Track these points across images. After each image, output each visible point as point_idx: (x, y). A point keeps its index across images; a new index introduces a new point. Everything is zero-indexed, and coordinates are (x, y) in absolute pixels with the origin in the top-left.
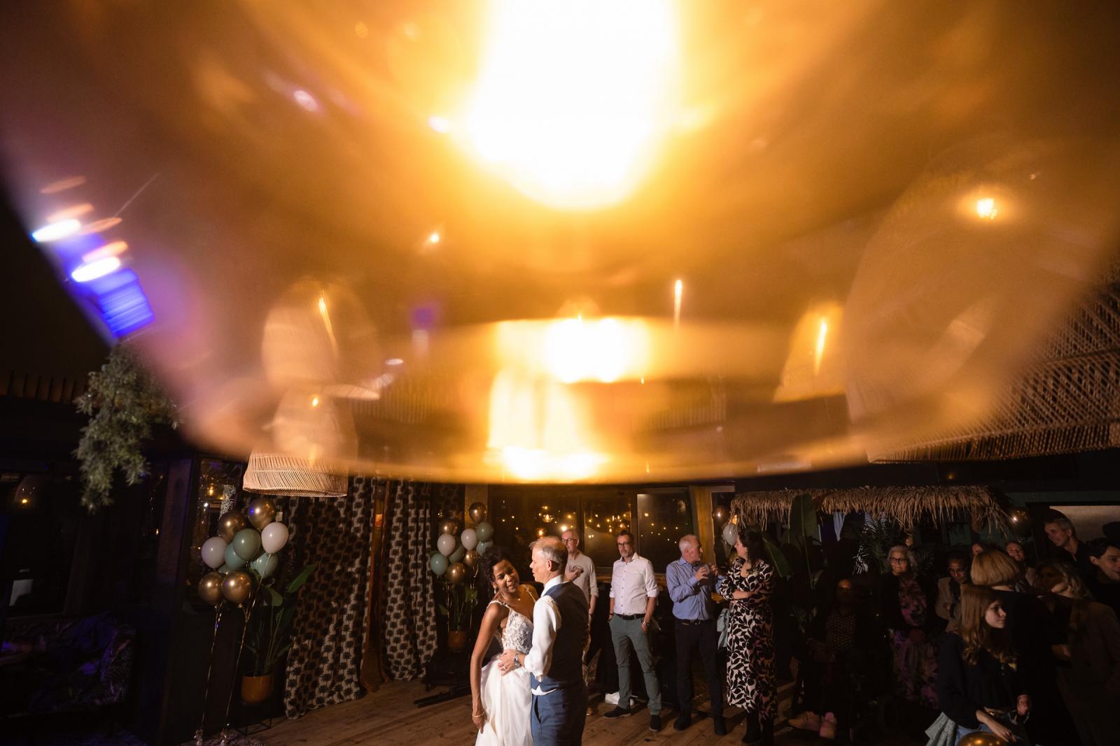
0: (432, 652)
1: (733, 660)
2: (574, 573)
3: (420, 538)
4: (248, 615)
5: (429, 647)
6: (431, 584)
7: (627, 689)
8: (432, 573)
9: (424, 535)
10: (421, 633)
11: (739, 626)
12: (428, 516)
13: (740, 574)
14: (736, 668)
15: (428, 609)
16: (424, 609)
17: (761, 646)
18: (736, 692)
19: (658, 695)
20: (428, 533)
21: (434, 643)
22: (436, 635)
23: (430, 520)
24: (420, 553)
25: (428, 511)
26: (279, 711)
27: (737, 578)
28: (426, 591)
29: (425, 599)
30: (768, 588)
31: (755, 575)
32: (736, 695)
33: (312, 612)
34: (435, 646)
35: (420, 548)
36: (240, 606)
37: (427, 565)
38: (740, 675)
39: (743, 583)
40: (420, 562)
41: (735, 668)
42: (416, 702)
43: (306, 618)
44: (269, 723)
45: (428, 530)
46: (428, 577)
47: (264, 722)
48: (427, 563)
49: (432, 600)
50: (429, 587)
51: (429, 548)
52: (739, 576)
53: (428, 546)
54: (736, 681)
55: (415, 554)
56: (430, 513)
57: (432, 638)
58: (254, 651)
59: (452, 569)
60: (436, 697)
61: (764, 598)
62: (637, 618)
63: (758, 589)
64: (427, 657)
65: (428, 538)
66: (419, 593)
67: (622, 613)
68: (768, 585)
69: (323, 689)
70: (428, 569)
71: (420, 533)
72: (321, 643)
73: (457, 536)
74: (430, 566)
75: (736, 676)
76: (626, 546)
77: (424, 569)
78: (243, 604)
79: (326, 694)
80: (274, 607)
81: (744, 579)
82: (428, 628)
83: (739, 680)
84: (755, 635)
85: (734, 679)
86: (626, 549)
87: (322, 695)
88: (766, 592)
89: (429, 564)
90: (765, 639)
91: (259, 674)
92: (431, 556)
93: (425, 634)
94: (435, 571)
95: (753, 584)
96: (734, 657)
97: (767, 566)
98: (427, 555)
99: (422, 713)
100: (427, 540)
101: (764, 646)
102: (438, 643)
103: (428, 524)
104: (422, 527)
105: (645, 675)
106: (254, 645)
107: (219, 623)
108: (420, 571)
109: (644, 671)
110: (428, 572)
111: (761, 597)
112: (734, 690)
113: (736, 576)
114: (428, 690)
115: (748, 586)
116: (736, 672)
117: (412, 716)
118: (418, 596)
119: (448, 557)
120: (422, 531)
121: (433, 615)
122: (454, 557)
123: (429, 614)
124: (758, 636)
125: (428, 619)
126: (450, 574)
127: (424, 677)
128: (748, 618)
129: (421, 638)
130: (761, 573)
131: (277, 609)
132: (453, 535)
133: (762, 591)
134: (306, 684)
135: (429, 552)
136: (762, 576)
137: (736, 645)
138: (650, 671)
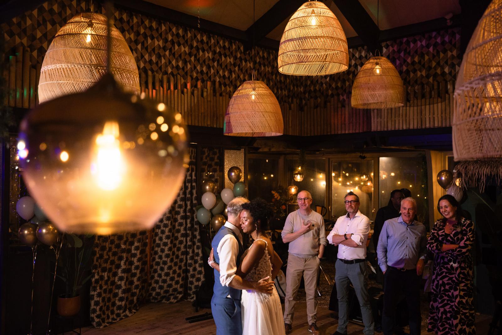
0: (200, 284)
1: (440, 301)
2: (307, 226)
3: (188, 196)
4: (57, 254)
5: (198, 280)
6: (198, 231)
7: (345, 318)
8: (198, 223)
9: (191, 193)
10: (191, 269)
11: (446, 273)
12: (194, 177)
13: (444, 232)
14: (443, 306)
15: (196, 251)
16: (193, 251)
17: (465, 288)
18: (441, 326)
19: (372, 323)
20: (194, 191)
21: (202, 276)
22: (203, 270)
23: (196, 181)
24: (189, 207)
25: (193, 173)
26: (88, 323)
27: (442, 235)
28: (194, 237)
29: (194, 243)
30: (472, 239)
31: (459, 230)
32: (441, 328)
33: (105, 252)
34: (203, 279)
35: (189, 203)
36: (52, 247)
37: (195, 217)
38: (445, 312)
39: (449, 238)
40: (188, 214)
41: (441, 307)
42: (187, 319)
43: (101, 256)
44: (79, 330)
45: (194, 189)
46: (196, 226)
47: (75, 330)
48: (195, 215)
49: (199, 244)
50: (197, 233)
51: (195, 204)
52: (444, 233)
53: (194, 202)
54: (442, 317)
55: (184, 208)
56: (196, 176)
57: (200, 272)
58: (65, 280)
59: (215, 220)
60: (203, 315)
61: (470, 247)
62: (356, 263)
63: (463, 241)
64: (196, 287)
65: (195, 195)
66: (188, 239)
67: (343, 258)
68: (472, 237)
69: (119, 308)
70: (196, 220)
71: (188, 191)
72: (115, 274)
73: (218, 194)
74: (196, 218)
75: (442, 313)
76: (352, 203)
77: (193, 219)
78: (53, 246)
79: (121, 311)
80: (77, 248)
81: (449, 235)
82: (197, 265)
83: (444, 316)
84: (460, 279)
85: (440, 315)
86: (353, 206)
87: (118, 311)
88: (471, 243)
89: (196, 216)
90: (469, 282)
91: (70, 296)
92: (197, 210)
93: (195, 269)
94: (200, 222)
95: (458, 237)
96: (440, 298)
97: (468, 222)
98: (194, 208)
99: (192, 326)
100: (193, 197)
101: (468, 288)
102: (205, 277)
103: (194, 184)
104: (189, 187)
105: (361, 308)
106: (63, 275)
107: (35, 261)
108: (188, 221)
109: (361, 305)
110: (195, 222)
111: (468, 247)
112: (440, 324)
113: (440, 234)
114: (197, 311)
115: (454, 240)
116: (442, 310)
117: (186, 328)
118: (188, 240)
119: (211, 210)
120: (189, 189)
121: (201, 255)
122: (215, 211)
123: (198, 255)
124: (463, 280)
125: (196, 258)
126: (214, 223)
127: (194, 301)
128: (455, 265)
129: (191, 272)
130: (464, 228)
131: (79, 250)
132: (214, 193)
133: (468, 242)
134: (107, 304)
135: (195, 206)
136: (465, 230)
137: (442, 288)
138: (365, 305)
